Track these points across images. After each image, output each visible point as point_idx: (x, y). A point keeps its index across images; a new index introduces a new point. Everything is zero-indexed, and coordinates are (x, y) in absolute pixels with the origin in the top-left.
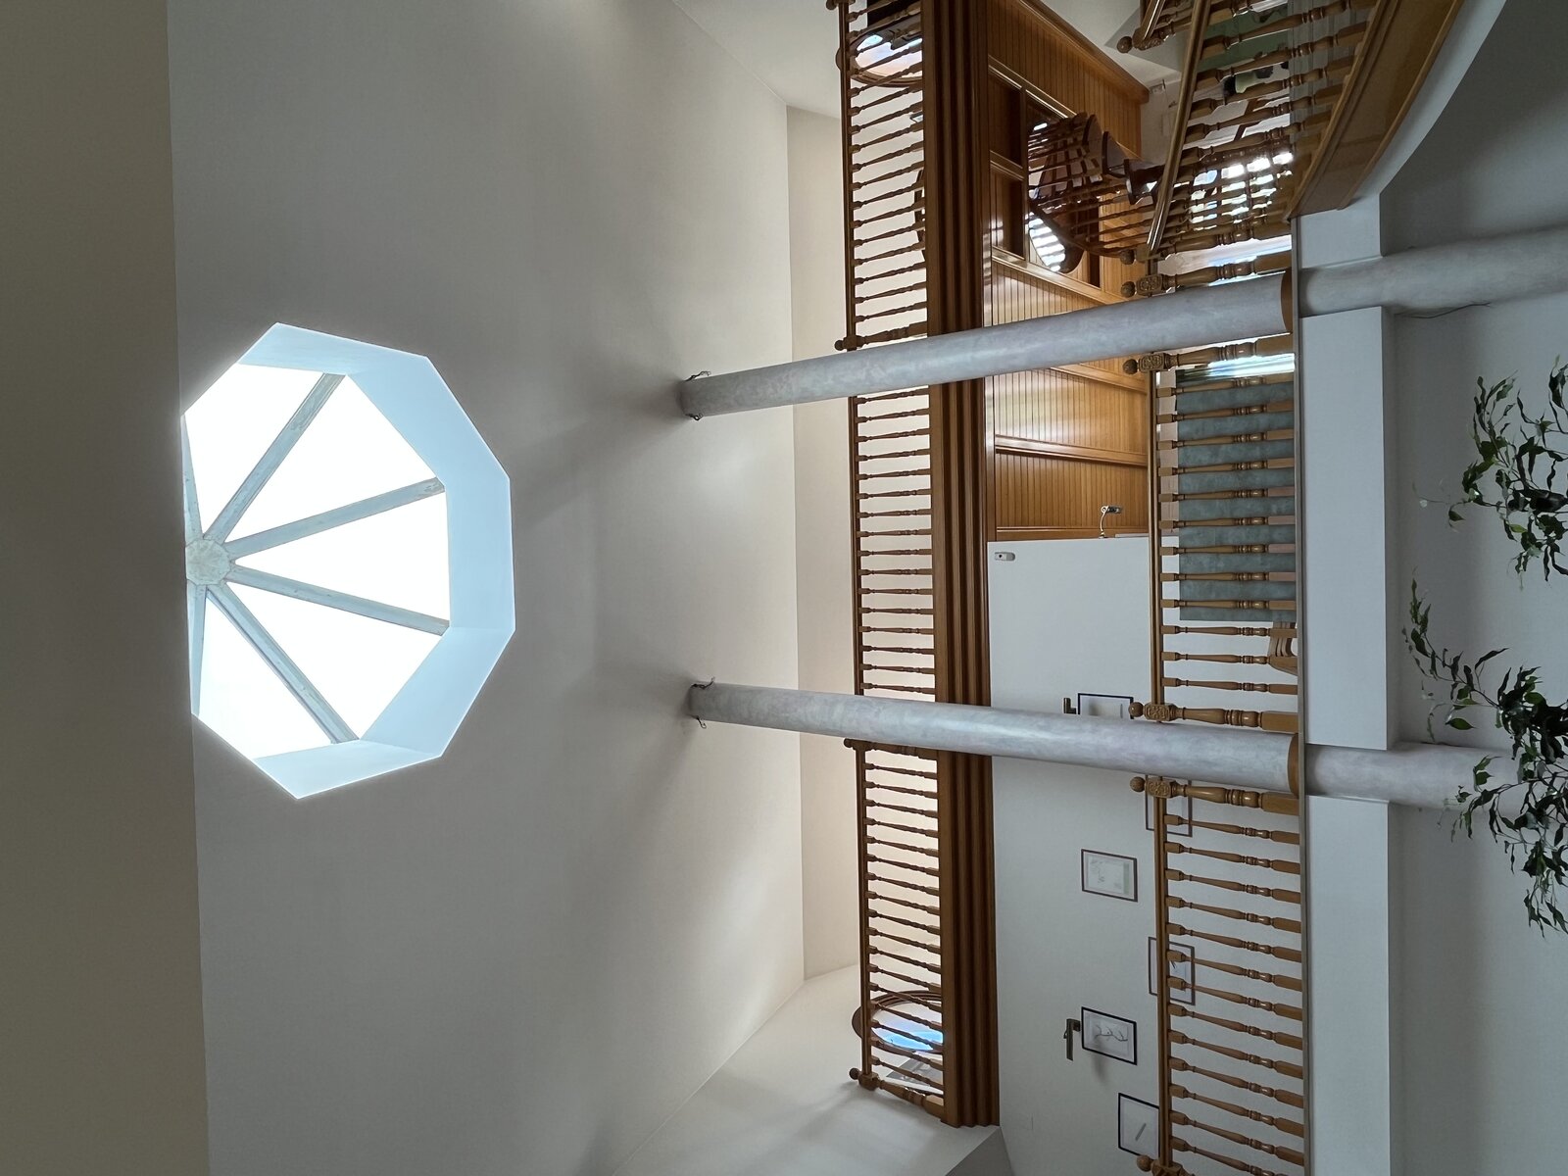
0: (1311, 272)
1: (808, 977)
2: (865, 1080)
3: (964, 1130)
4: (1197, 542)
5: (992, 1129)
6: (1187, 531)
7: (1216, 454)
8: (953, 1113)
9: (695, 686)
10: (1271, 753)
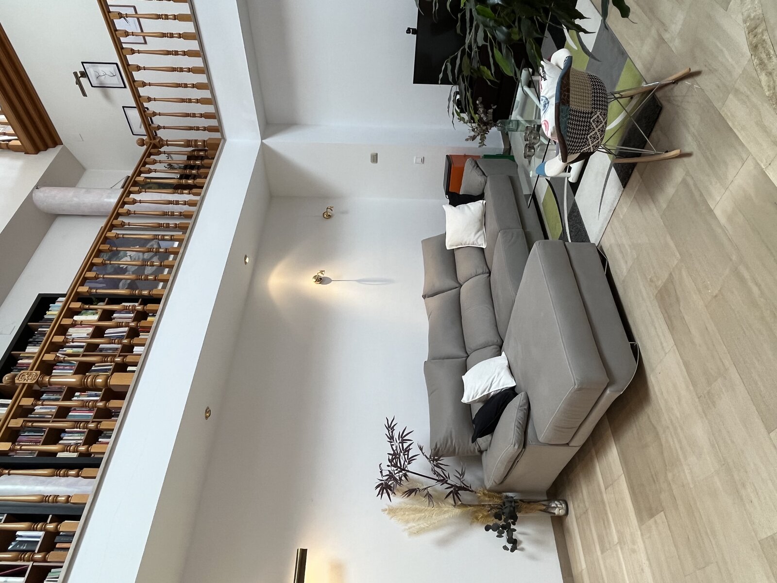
3: (42, 155)
5: (59, 148)
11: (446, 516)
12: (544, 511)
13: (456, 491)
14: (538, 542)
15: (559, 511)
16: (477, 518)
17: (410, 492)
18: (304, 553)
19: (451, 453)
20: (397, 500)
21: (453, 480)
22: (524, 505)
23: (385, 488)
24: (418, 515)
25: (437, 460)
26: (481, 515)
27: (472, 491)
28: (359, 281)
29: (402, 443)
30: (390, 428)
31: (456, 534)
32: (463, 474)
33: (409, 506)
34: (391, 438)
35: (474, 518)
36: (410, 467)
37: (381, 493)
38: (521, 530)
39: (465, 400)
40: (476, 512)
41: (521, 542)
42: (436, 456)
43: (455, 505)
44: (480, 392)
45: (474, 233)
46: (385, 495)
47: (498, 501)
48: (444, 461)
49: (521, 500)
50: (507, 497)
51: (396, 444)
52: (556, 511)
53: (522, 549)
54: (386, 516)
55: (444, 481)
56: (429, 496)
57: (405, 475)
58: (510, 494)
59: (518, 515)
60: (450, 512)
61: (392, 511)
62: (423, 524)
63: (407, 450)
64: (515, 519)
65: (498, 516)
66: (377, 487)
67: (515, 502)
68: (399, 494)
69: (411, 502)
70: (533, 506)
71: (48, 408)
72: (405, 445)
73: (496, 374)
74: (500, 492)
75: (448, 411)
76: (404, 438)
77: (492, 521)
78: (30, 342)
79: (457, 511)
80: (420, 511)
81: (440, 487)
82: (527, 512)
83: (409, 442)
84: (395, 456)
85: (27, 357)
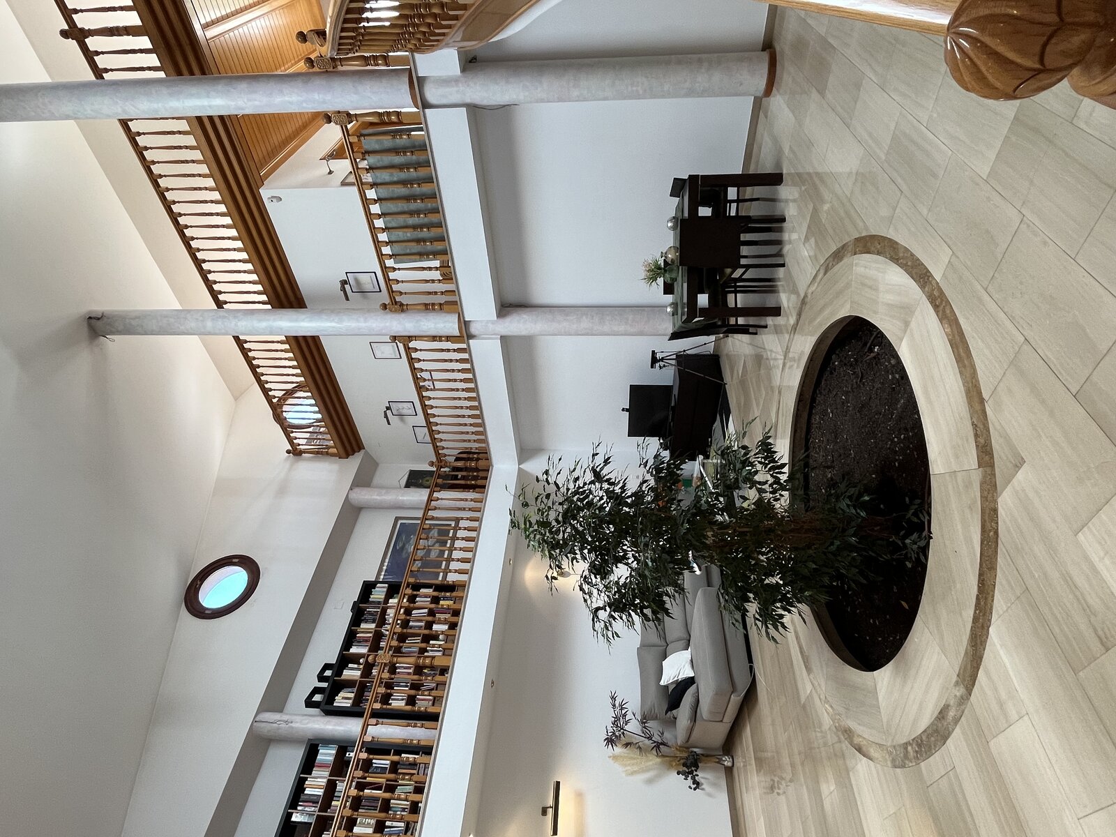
0: (424, 78)
1: (236, 399)
2: (295, 452)
3: (351, 458)
4: (393, 224)
5: (362, 452)
6: (388, 218)
7: (392, 175)
8: (342, 452)
9: (90, 318)
10: (451, 324)
11: (651, 763)
12: (718, 763)
13: (658, 746)
14: (714, 785)
15: (728, 763)
16: (672, 766)
17: (627, 745)
18: (558, 783)
19: (655, 718)
20: (618, 750)
21: (656, 738)
22: (703, 758)
23: (610, 741)
24: (632, 762)
25: (645, 723)
26: (674, 764)
27: (668, 746)
29: (622, 709)
30: (613, 698)
31: (658, 777)
32: (662, 734)
33: (626, 755)
34: (614, 705)
35: (670, 767)
36: (626, 728)
37: (607, 745)
38: (701, 775)
39: (662, 683)
40: (671, 761)
41: (702, 784)
42: (644, 721)
43: (657, 756)
44: (672, 678)
46: (610, 746)
47: (685, 755)
48: (650, 724)
49: (702, 754)
50: (692, 752)
51: (617, 710)
52: (726, 763)
53: (703, 789)
54: (611, 761)
55: (650, 738)
56: (640, 748)
57: (623, 733)
58: (695, 750)
59: (700, 765)
60: (653, 760)
61: (615, 758)
62: (636, 768)
63: (625, 715)
64: (697, 767)
65: (684, 765)
66: (605, 740)
67: (697, 755)
68: (619, 746)
69: (628, 752)
70: (709, 759)
72: (623, 712)
73: (682, 666)
74: (688, 748)
75: (653, 690)
76: (622, 707)
77: (682, 769)
78: (363, 620)
79: (658, 760)
80: (634, 759)
81: (647, 742)
82: (706, 763)
83: (626, 710)
84: (617, 719)
85: (362, 632)
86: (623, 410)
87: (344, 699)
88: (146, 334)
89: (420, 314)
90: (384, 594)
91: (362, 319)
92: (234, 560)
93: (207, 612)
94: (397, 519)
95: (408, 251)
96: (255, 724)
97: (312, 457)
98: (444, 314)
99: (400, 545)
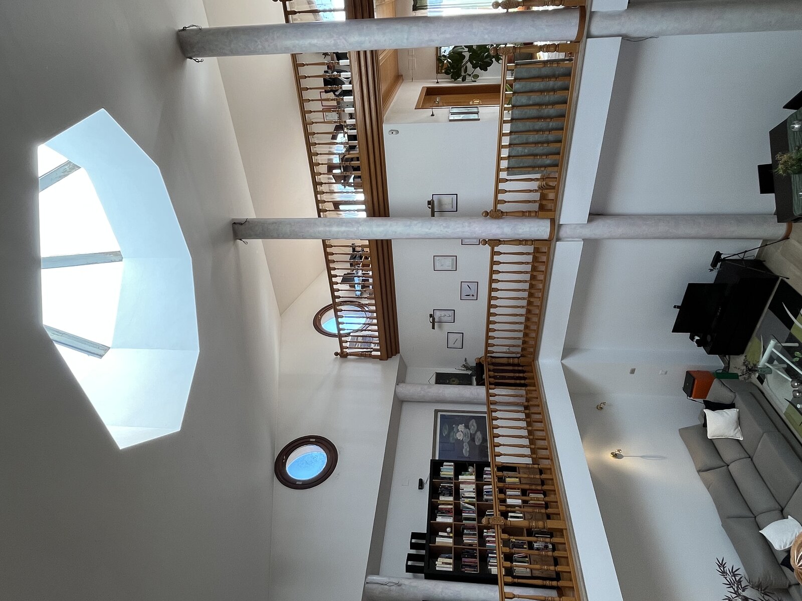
0: (596, 13)
1: (281, 313)
2: (341, 355)
4: (516, 141)
6: (515, 136)
9: (235, 223)
10: (544, 228)
25: (764, 590)
28: (642, 457)
29: (734, 576)
30: (722, 565)
34: (724, 573)
36: (746, 594)
42: (762, 588)
45: (733, 430)
48: (769, 590)
51: (730, 577)
63: (740, 582)
71: (472, 540)
72: (737, 578)
76: (735, 573)
78: (440, 494)
83: (740, 576)
85: (443, 504)
86: (675, 307)
87: (443, 564)
88: (278, 237)
89: (516, 220)
90: (453, 471)
91: (466, 224)
92: (311, 440)
93: (297, 483)
94: (436, 412)
95: (521, 165)
96: (366, 586)
97: (357, 359)
98: (538, 220)
99: (446, 433)
